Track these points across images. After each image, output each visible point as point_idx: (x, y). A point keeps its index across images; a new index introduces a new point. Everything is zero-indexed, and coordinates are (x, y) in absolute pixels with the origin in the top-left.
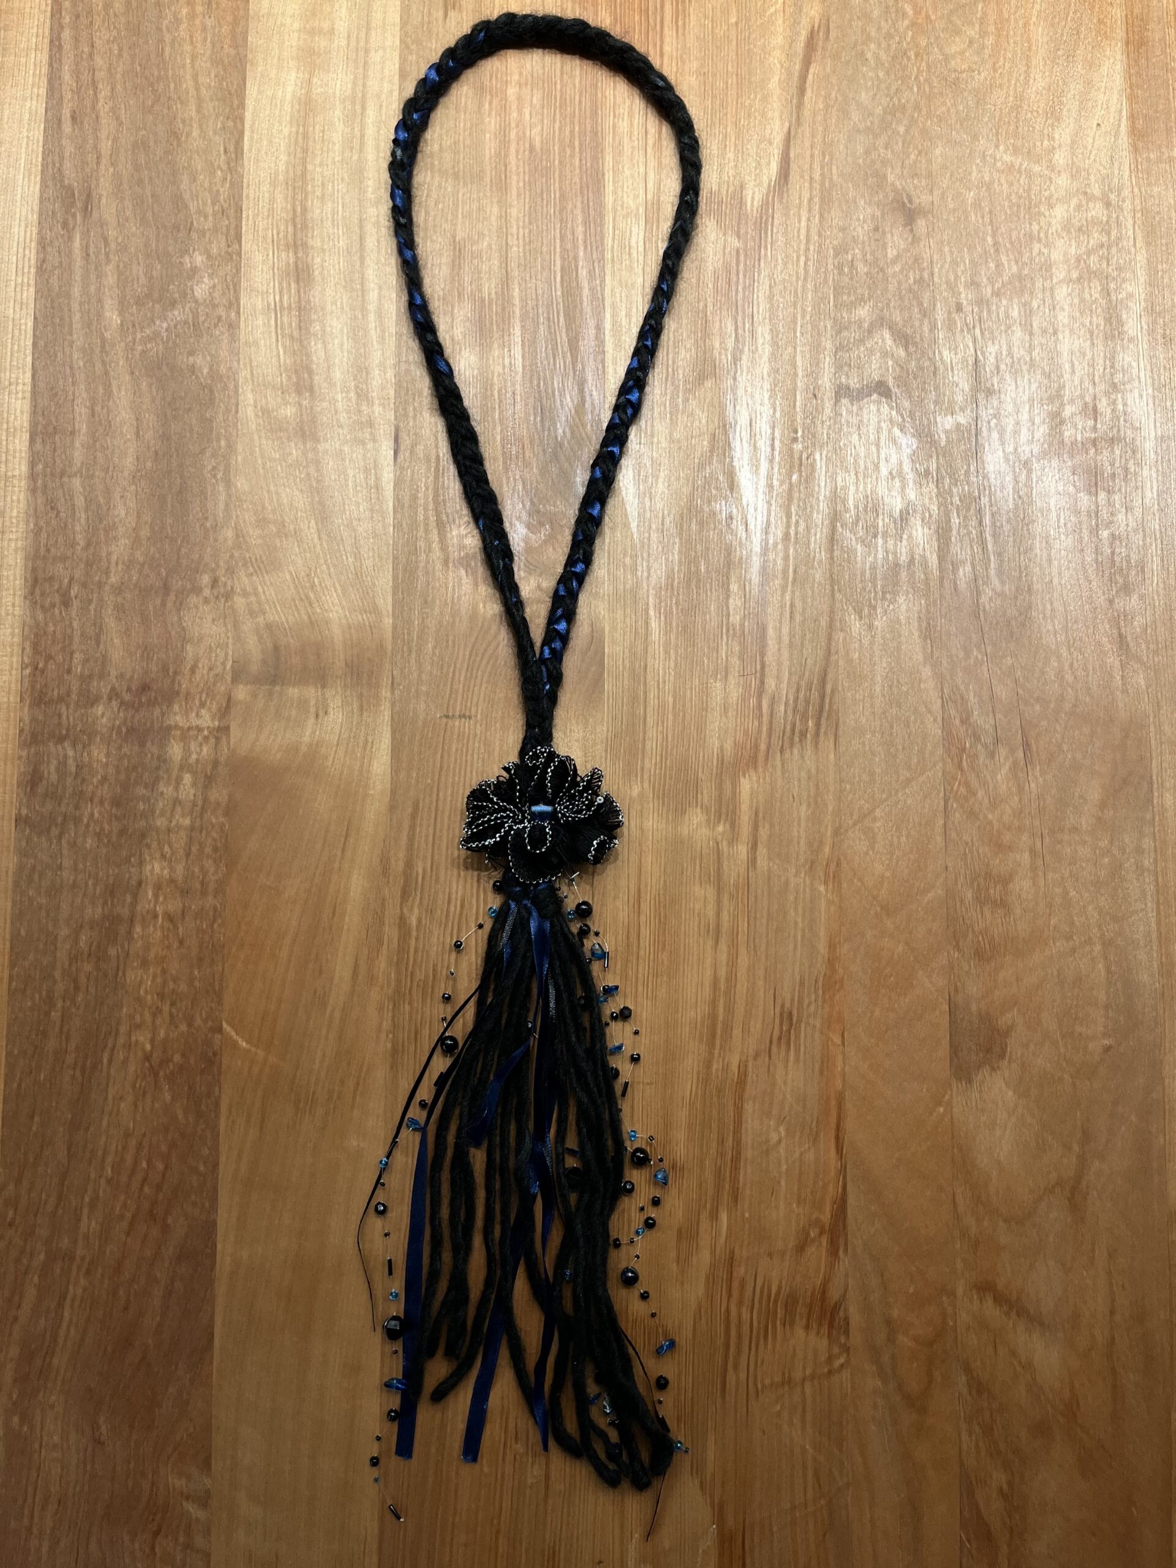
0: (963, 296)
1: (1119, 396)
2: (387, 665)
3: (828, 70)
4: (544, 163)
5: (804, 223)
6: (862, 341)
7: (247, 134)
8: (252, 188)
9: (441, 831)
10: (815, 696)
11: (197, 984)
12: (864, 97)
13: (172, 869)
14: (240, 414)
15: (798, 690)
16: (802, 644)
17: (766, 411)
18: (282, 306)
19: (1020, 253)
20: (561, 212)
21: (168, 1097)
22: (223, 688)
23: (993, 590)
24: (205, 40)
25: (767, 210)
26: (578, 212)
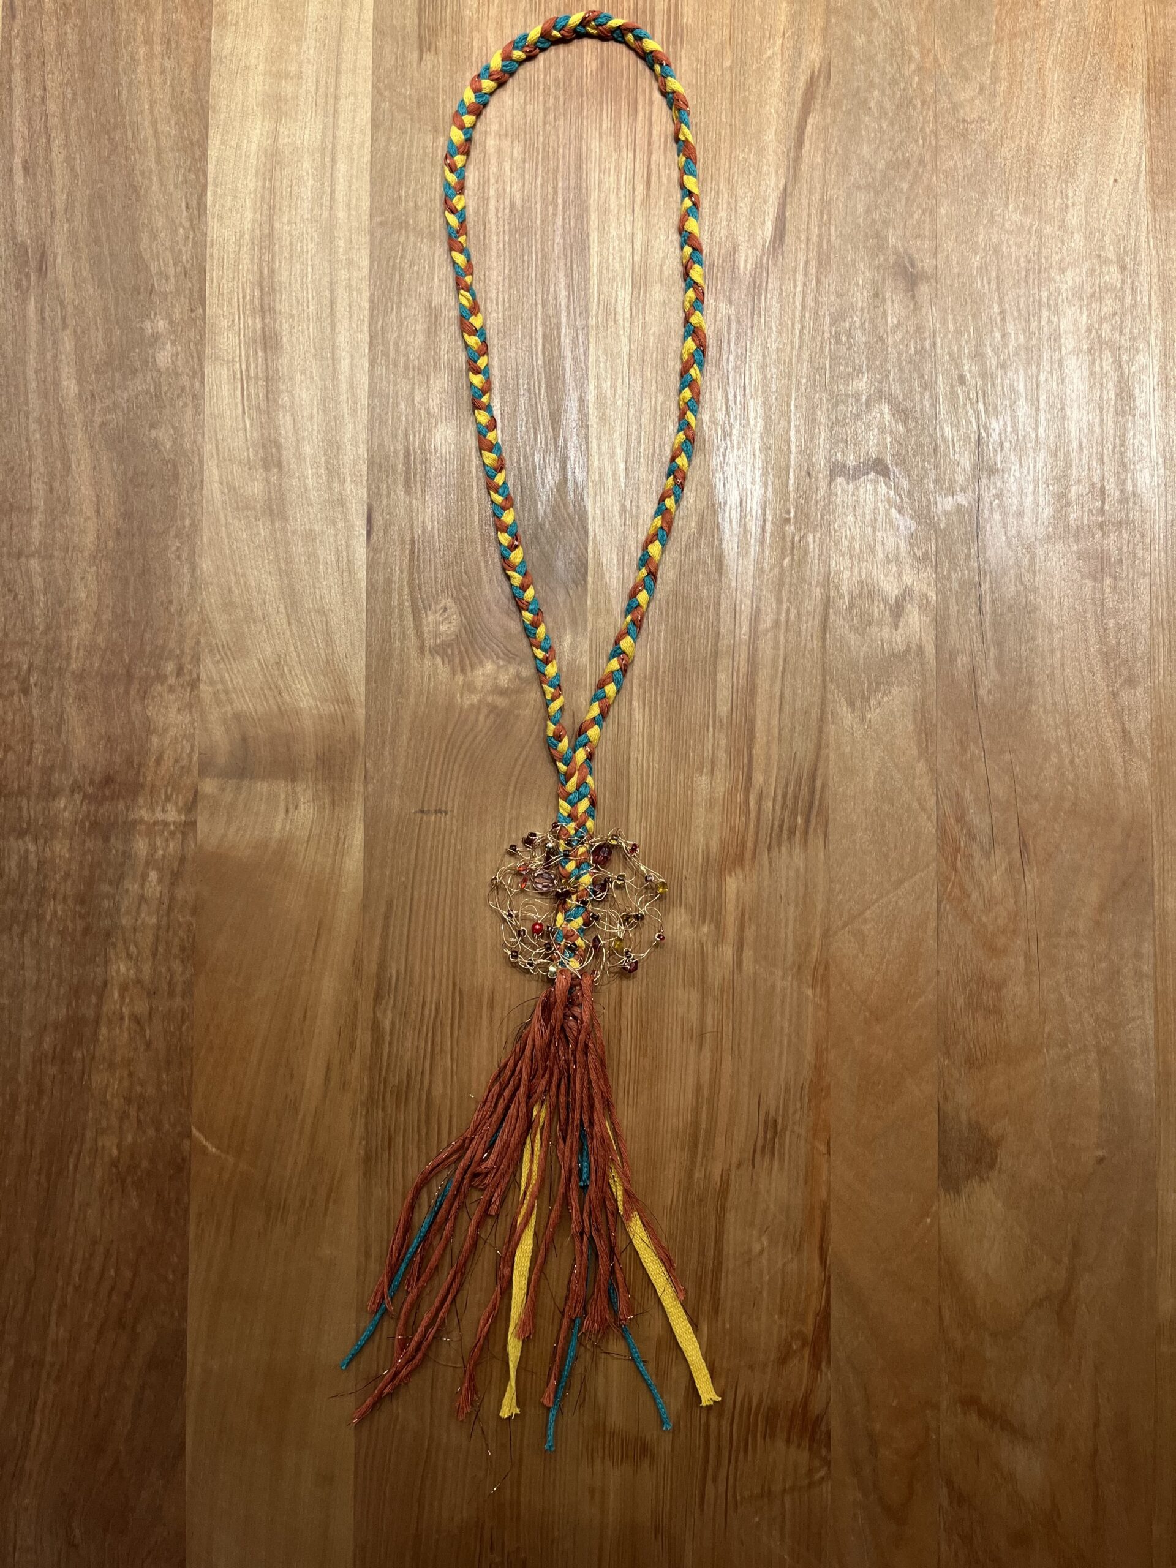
0: (966, 368)
1: (1129, 476)
2: (360, 758)
3: (828, 121)
4: (525, 221)
5: (799, 289)
6: (858, 415)
7: (210, 188)
8: (216, 247)
9: (416, 930)
10: (804, 791)
11: (165, 1087)
12: (865, 150)
13: (139, 970)
14: (205, 492)
15: (787, 786)
16: (791, 737)
17: (758, 490)
18: (248, 377)
19: (1028, 322)
20: (543, 275)
21: (135, 1203)
22: (189, 781)
23: (993, 681)
24: (165, 83)
25: (761, 274)
26: (561, 275)
